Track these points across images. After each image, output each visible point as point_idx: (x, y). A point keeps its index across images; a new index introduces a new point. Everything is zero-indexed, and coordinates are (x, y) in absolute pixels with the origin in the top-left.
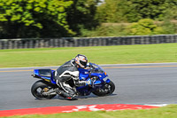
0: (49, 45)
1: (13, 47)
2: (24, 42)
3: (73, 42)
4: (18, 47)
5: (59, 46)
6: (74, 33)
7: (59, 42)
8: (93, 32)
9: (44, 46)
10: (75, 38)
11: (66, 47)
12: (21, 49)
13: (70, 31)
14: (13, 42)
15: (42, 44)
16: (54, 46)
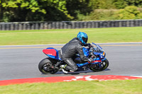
0: (52, 27)
1: (22, 29)
2: (31, 25)
3: (71, 24)
4: (26, 28)
5: (59, 28)
6: (72, 18)
7: (59, 25)
8: (87, 17)
9: (48, 28)
10: (73, 22)
11: (65, 29)
12: (28, 30)
13: (69, 16)
14: (23, 24)
15: (46, 26)
16: (56, 28)
